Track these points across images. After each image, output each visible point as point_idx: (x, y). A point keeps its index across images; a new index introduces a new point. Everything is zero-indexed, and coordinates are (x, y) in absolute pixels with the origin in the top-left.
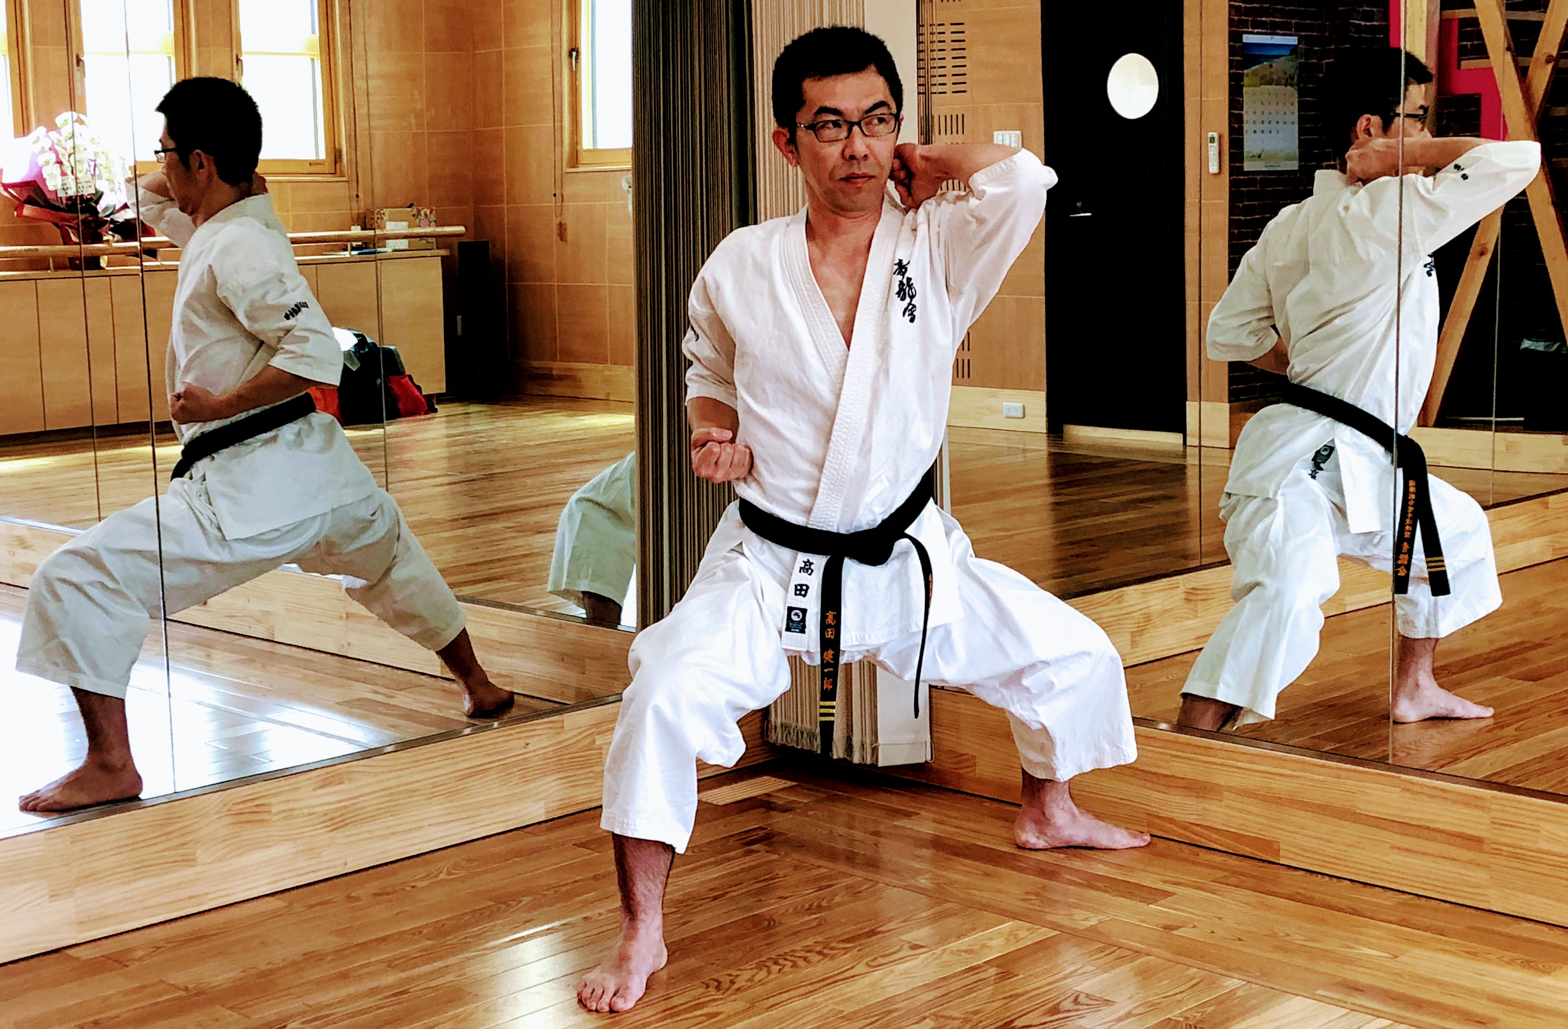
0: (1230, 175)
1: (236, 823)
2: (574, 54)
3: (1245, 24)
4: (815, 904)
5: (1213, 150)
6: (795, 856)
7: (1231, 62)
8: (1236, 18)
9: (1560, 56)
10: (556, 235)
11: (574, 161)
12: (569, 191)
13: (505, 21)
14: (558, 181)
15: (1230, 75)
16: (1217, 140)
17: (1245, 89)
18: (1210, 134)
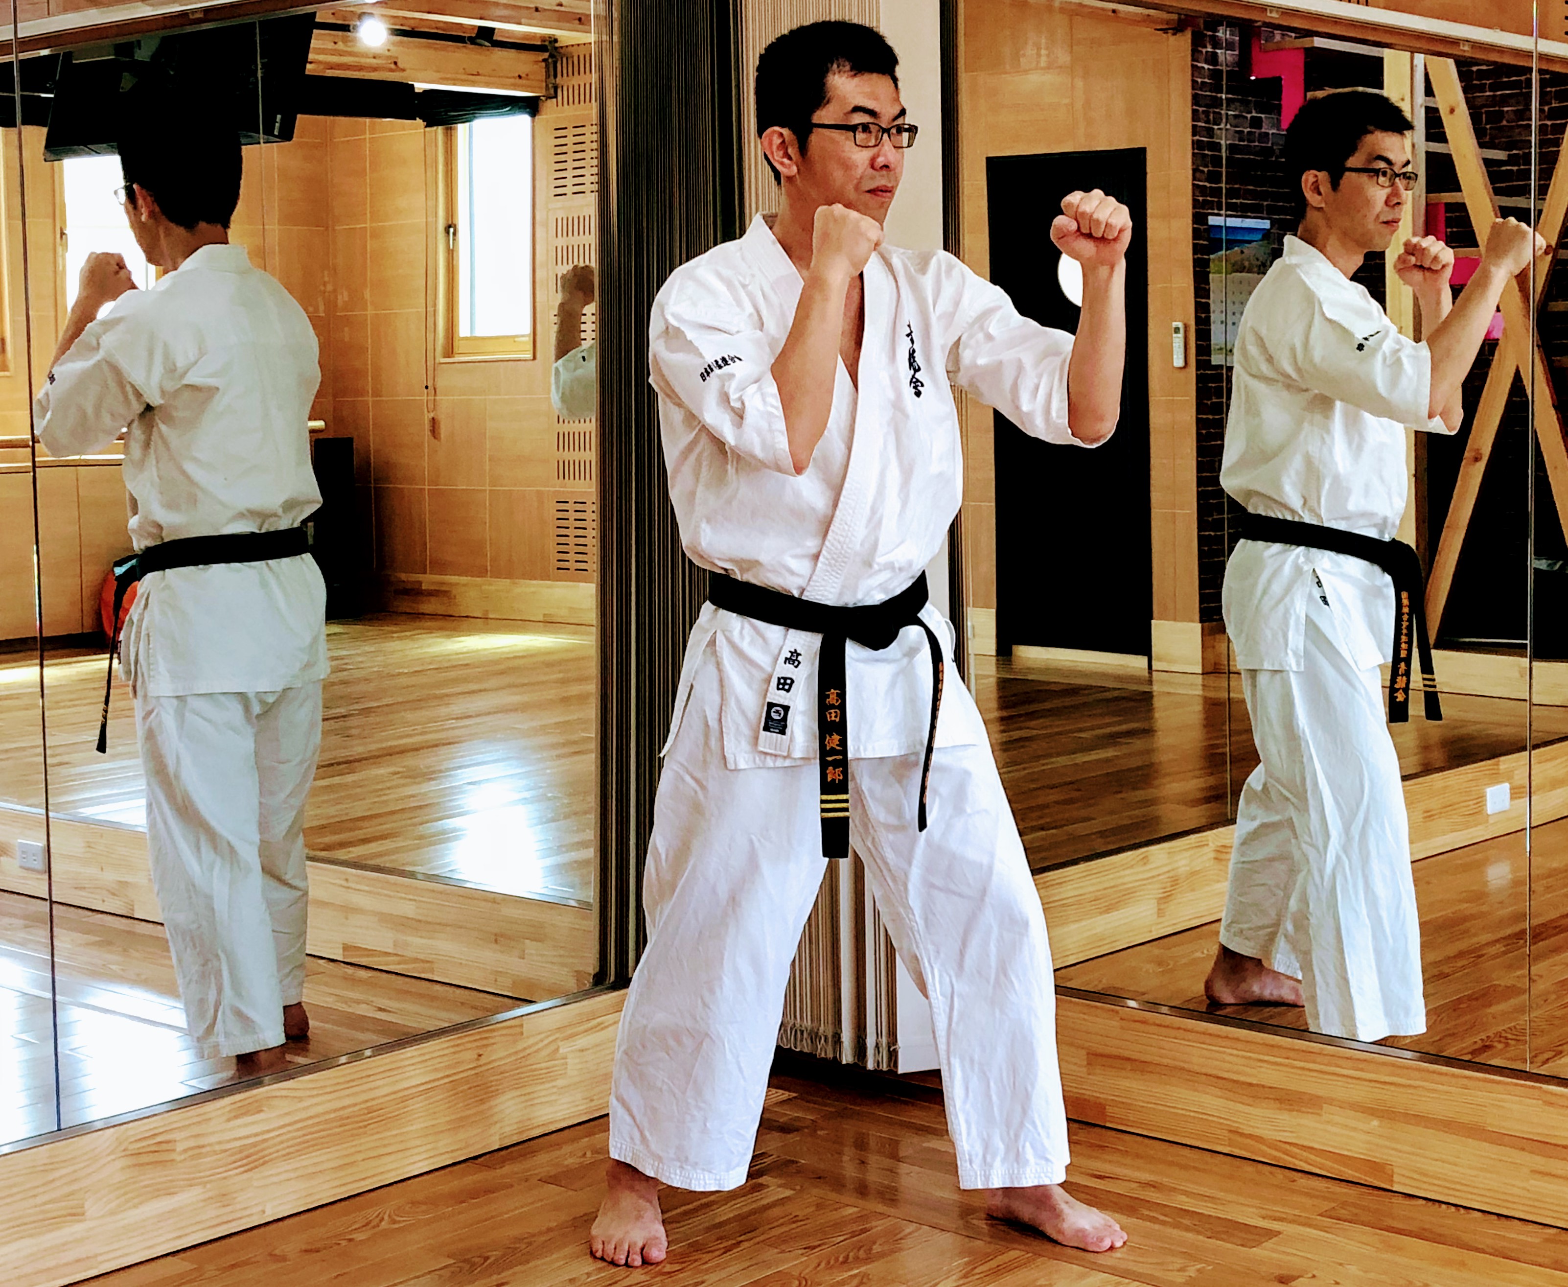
0: (1197, 369)
1: (135, 1165)
2: (452, 230)
3: (1211, 205)
4: (851, 1254)
5: (1178, 340)
6: (815, 1191)
7: (1195, 246)
8: (1201, 199)
9: (1561, 245)
10: (427, 432)
11: (449, 351)
12: (441, 383)
13: (371, 194)
14: (430, 373)
15: (1195, 260)
16: (1182, 331)
17: (1211, 276)
18: (1175, 324)
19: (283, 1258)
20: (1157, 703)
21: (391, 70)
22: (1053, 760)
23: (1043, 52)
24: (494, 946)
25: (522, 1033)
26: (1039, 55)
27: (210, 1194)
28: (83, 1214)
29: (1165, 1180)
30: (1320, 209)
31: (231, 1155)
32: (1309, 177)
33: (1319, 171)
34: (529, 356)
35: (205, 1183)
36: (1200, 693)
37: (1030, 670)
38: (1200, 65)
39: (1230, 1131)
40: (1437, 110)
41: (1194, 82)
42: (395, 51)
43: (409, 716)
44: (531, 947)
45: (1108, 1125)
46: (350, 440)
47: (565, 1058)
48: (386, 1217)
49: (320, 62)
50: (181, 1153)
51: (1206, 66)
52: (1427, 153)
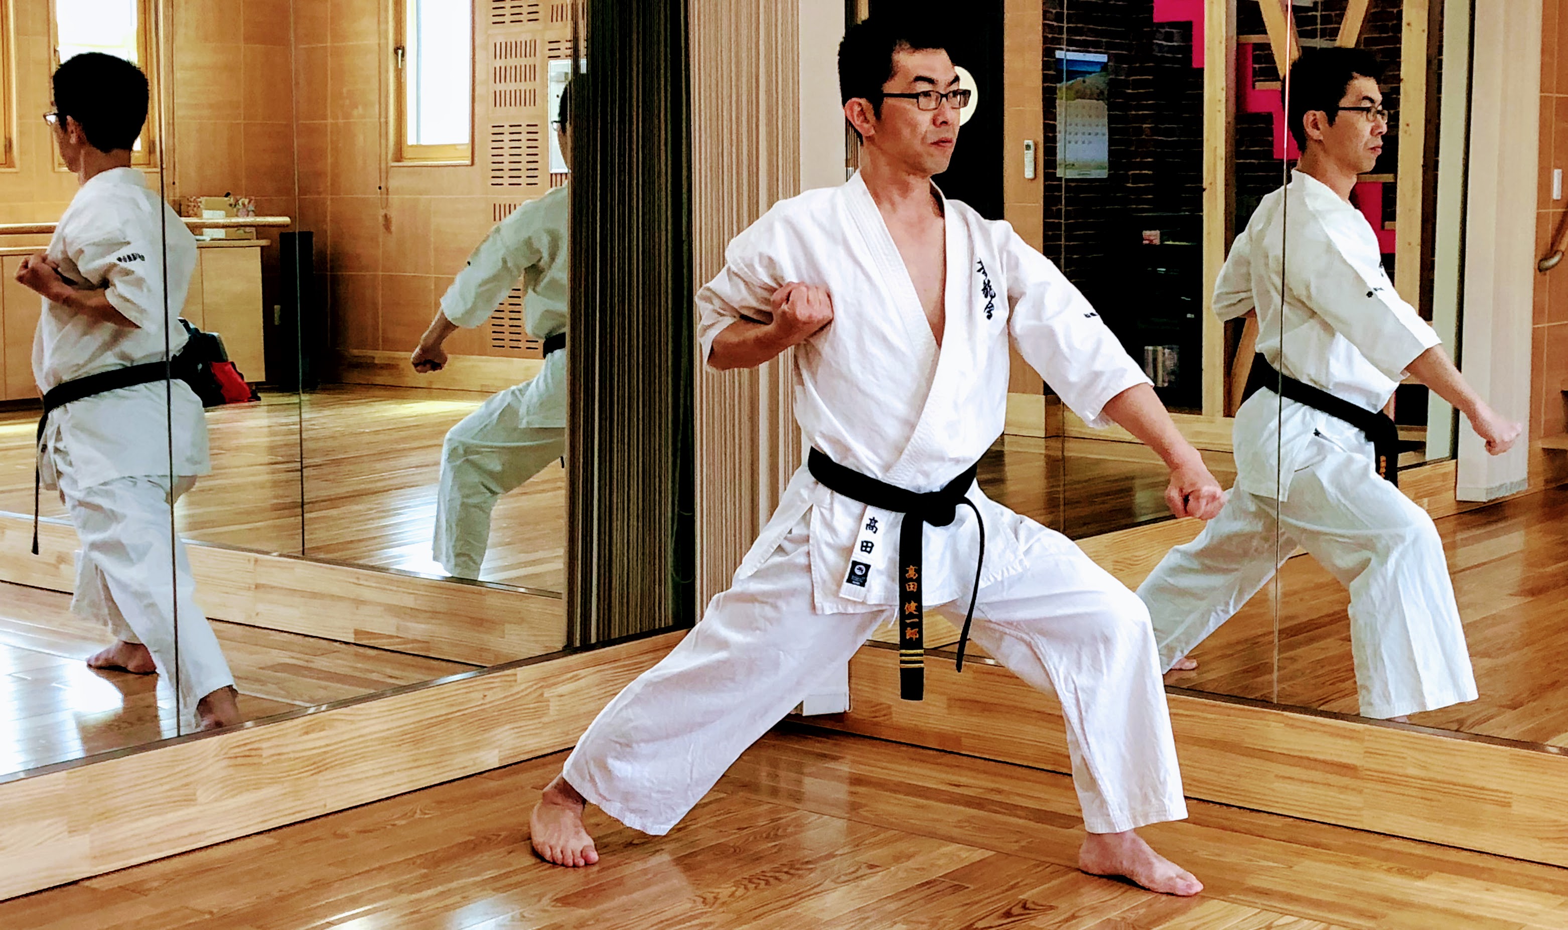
0: (1045, 180)
2: (400, 52)
3: (1057, 41)
5: (1029, 155)
7: (1044, 76)
8: (1050, 36)
10: (382, 229)
11: (399, 156)
12: (393, 183)
13: (332, 18)
14: (383, 175)
15: (1044, 88)
16: (1032, 147)
17: (1058, 101)
18: (1026, 142)
20: (1007, 460)
30: (1319, 141)
32: (1308, 117)
34: (468, 162)
36: (1043, 452)
46: (310, 234)
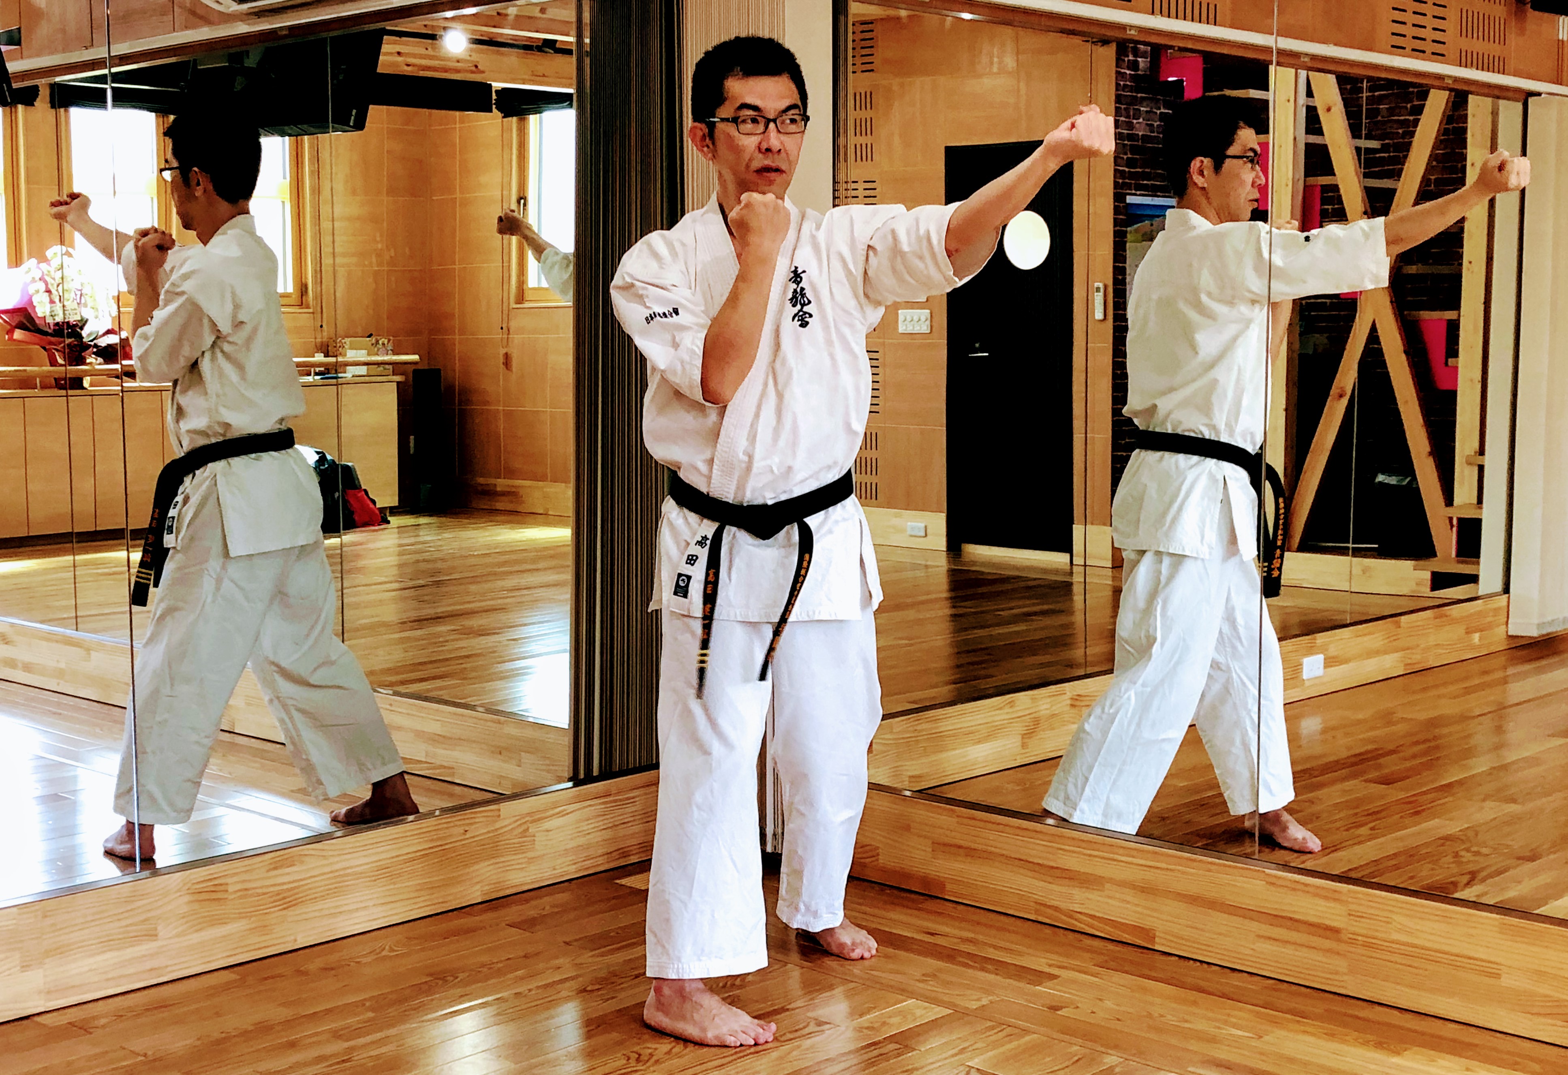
1: (195, 901)
2: (522, 201)
3: (1129, 187)
5: (1099, 298)
7: (1115, 220)
8: (1121, 181)
10: (502, 365)
11: (520, 298)
12: (513, 324)
13: (460, 172)
14: (505, 316)
15: (1115, 231)
16: (1102, 290)
17: (1127, 244)
18: (1096, 283)
19: (305, 973)
20: (1076, 589)
21: (472, 72)
22: (976, 631)
23: (996, 60)
24: (499, 756)
25: (499, 816)
26: (992, 63)
27: (253, 926)
28: (156, 936)
29: (980, 937)
30: (1203, 189)
31: (271, 897)
32: (1196, 164)
33: (1205, 157)
35: (251, 917)
37: (974, 563)
38: (1123, 71)
39: (1036, 903)
40: (1315, 108)
41: (1117, 85)
42: (476, 57)
43: (473, 588)
44: (526, 758)
45: (947, 897)
46: (439, 370)
47: (534, 836)
48: (387, 947)
49: (414, 65)
50: (231, 893)
51: (1128, 72)
52: (1307, 144)
